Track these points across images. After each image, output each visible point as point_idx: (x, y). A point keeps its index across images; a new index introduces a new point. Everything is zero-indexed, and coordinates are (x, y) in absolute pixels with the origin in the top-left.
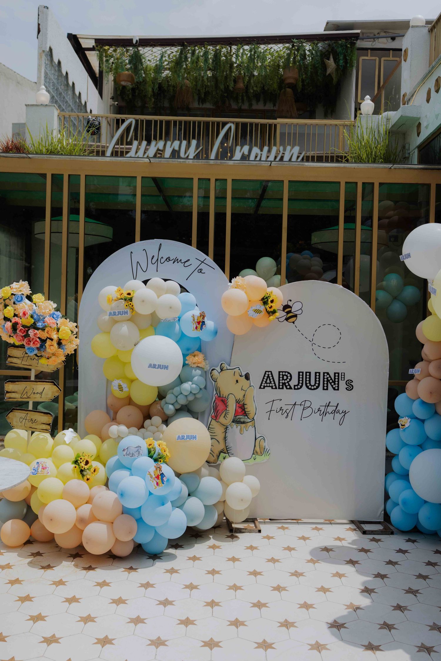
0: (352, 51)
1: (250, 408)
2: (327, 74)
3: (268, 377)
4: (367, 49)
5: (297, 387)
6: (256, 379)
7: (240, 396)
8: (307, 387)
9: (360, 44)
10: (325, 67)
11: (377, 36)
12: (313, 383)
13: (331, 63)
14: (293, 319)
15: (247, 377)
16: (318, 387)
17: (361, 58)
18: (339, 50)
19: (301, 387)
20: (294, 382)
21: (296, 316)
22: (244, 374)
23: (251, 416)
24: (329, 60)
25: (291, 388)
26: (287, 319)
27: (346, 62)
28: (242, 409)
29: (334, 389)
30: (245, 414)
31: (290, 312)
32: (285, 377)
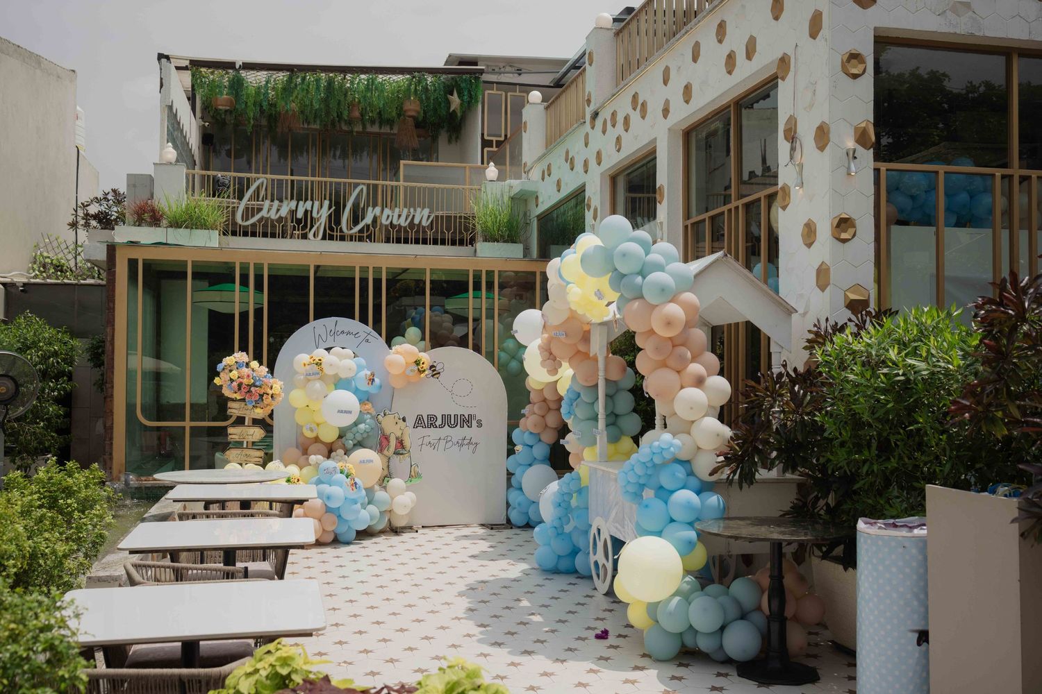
0: (476, 86)
1: (407, 443)
2: (451, 110)
3: (420, 419)
4: (492, 83)
5: (441, 426)
6: (411, 421)
7: (399, 434)
8: (449, 426)
9: (485, 77)
10: (448, 103)
11: (502, 70)
12: (452, 423)
13: (455, 100)
14: (437, 376)
15: (404, 420)
16: (456, 426)
17: (487, 92)
18: (463, 85)
19: (444, 426)
20: (439, 422)
21: (439, 373)
22: (401, 418)
23: (408, 449)
24: (452, 95)
25: (436, 427)
26: (433, 376)
27: (471, 97)
28: (401, 443)
29: (468, 427)
30: (403, 447)
31: (434, 370)
32: (432, 419)
